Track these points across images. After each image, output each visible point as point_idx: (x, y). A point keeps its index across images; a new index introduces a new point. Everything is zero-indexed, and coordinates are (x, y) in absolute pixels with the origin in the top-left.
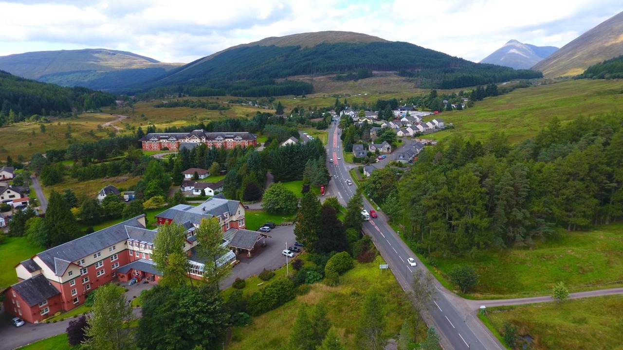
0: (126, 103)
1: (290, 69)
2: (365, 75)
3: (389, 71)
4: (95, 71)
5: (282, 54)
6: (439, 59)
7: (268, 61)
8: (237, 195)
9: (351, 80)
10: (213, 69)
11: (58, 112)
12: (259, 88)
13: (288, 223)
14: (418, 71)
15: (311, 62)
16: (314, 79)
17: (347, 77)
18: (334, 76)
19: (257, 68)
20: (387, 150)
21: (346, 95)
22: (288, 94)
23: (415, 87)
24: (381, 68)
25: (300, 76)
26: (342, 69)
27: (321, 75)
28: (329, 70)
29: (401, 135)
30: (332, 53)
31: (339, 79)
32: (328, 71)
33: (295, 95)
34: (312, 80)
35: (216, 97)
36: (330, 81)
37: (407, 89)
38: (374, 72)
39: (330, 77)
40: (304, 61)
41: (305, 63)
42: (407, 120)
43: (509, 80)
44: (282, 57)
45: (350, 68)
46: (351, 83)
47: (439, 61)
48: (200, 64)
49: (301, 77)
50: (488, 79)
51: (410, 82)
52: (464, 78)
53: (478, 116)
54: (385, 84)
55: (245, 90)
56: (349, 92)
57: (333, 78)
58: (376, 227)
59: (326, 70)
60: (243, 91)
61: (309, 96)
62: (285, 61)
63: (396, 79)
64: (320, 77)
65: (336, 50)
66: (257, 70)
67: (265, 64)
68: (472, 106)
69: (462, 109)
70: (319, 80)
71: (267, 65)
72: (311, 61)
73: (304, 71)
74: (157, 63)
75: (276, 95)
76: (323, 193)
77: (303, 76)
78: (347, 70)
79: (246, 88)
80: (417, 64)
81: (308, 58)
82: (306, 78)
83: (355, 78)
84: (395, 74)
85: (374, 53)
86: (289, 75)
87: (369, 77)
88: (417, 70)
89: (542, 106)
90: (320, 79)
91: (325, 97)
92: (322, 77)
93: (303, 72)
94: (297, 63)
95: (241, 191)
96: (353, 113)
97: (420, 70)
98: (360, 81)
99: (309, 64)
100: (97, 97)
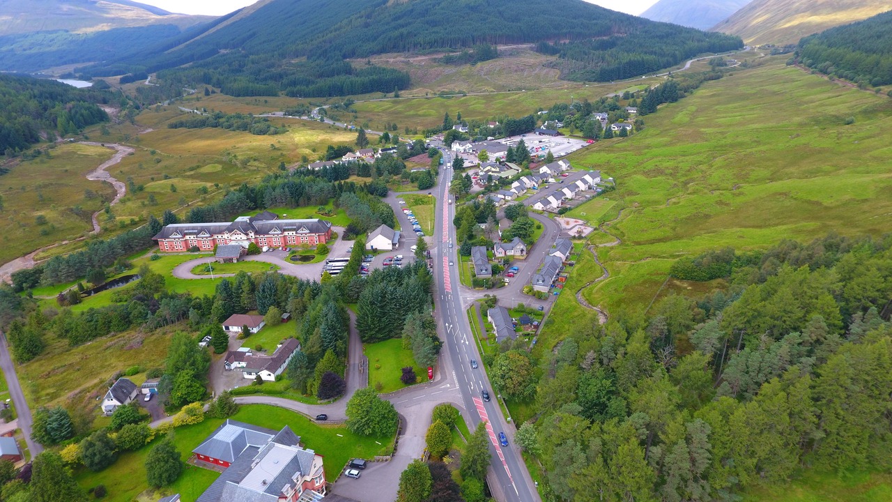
0: (124, 113)
1: (373, 41)
2: (488, 56)
3: (522, 43)
4: (67, 31)
5: (360, 12)
6: (595, 21)
7: (339, 24)
8: (308, 388)
9: (466, 63)
10: (254, 34)
11: (17, 149)
12: (329, 81)
13: (385, 458)
14: (565, 44)
15: (404, 30)
16: (411, 60)
17: (460, 58)
18: (441, 56)
19: (323, 36)
20: (520, 252)
21: (460, 92)
22: (372, 91)
23: (561, 79)
24: (509, 39)
25: (389, 54)
26: (451, 43)
27: (421, 55)
28: (432, 46)
29: (540, 209)
30: (436, 14)
31: (449, 61)
32: (431, 48)
33: (383, 92)
34: (407, 63)
35: (263, 99)
36: (435, 64)
37: (548, 82)
38: (501, 48)
39: (435, 59)
40: (395, 28)
41: (397, 33)
42: (549, 172)
43: (695, 56)
44: (361, 17)
45: (464, 44)
46: (466, 68)
47: (596, 24)
48: (234, 23)
49: (390, 58)
50: (665, 59)
51: (553, 67)
52: (630, 63)
53: (648, 156)
54: (516, 71)
55: (307, 86)
56: (464, 87)
57: (439, 60)
58: (506, 467)
59: (428, 47)
60: (303, 88)
61: (405, 94)
62: (367, 25)
63: (532, 61)
64: (420, 58)
65: (442, 9)
66: (325, 42)
67: (336, 31)
68: (641, 129)
69: (626, 136)
70: (418, 62)
71: (338, 32)
72: (405, 28)
73: (396, 46)
74: (165, 17)
75: (353, 93)
76: (431, 377)
77: (396, 54)
78: (459, 45)
79: (308, 83)
80: (564, 30)
81: (400, 22)
82: (398, 59)
83: (472, 59)
84: (532, 49)
85: (500, 13)
86: (373, 53)
87: (492, 58)
88: (562, 42)
89: (739, 140)
90: (420, 61)
91: (429, 96)
92: (424, 58)
93: (394, 47)
94: (383, 33)
95: (315, 384)
96: (471, 146)
97: (567, 41)
98: (479, 65)
99: (402, 35)
100: (76, 112)
